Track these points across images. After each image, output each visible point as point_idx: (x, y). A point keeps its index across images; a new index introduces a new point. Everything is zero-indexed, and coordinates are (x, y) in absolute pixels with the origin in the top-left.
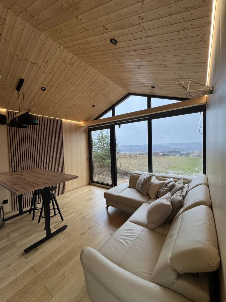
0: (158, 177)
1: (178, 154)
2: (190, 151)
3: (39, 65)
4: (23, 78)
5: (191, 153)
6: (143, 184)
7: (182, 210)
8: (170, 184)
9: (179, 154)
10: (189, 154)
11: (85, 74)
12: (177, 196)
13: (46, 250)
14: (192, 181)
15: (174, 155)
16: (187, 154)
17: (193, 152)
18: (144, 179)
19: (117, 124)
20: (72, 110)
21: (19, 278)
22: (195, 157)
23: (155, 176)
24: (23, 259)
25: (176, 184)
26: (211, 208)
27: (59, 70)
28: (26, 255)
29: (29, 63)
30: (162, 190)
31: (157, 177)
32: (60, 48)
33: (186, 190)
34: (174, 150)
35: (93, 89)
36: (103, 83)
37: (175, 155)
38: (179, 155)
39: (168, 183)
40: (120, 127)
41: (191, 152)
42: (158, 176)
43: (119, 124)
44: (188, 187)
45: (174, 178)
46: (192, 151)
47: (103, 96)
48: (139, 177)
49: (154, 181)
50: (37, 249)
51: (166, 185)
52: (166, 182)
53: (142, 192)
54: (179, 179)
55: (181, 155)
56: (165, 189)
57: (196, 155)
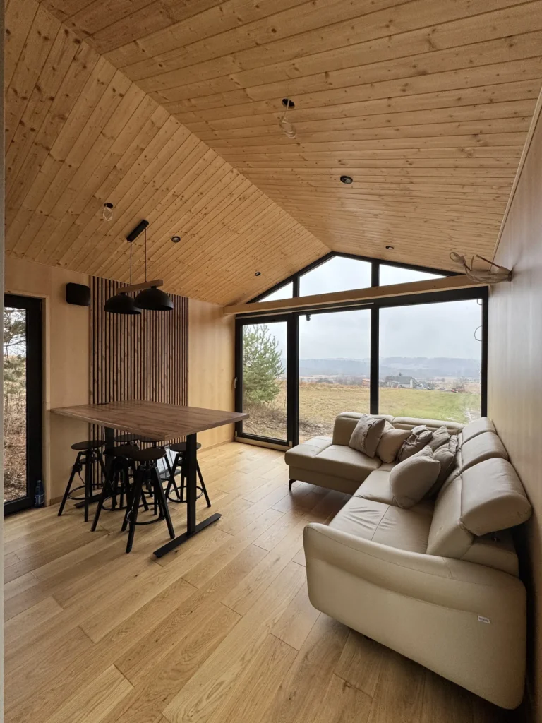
0: (395, 423)
1: (409, 383)
2: (436, 378)
3: (184, 199)
4: (147, 219)
5: (437, 382)
6: (367, 436)
7: (457, 471)
8: (422, 435)
9: (411, 382)
10: (433, 385)
11: (261, 215)
12: (445, 452)
13: (195, 554)
14: (463, 430)
15: (399, 385)
16: (429, 385)
17: (443, 380)
18: (369, 425)
19: (302, 313)
20: (215, 279)
21: (166, 593)
22: (447, 391)
23: (389, 421)
24: (156, 567)
25: (435, 434)
26: (509, 459)
27: (216, 208)
28: (161, 561)
29: (170, 194)
30: (408, 447)
31: (392, 424)
32: (232, 172)
33: (456, 445)
34: (400, 375)
35: (268, 242)
36: (289, 232)
37: (403, 385)
38: (411, 386)
39: (419, 433)
40: (308, 319)
41: (438, 380)
42: (394, 421)
43: (308, 314)
44: (458, 440)
45: (428, 426)
46: (441, 378)
47: (283, 255)
48: (356, 423)
49: (388, 429)
50: (176, 552)
51: (414, 437)
52: (414, 431)
53: (365, 452)
54: (438, 427)
55: (416, 385)
56: (414, 443)
57: (449, 387)
